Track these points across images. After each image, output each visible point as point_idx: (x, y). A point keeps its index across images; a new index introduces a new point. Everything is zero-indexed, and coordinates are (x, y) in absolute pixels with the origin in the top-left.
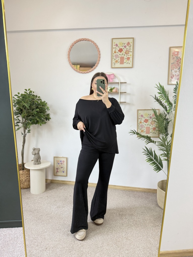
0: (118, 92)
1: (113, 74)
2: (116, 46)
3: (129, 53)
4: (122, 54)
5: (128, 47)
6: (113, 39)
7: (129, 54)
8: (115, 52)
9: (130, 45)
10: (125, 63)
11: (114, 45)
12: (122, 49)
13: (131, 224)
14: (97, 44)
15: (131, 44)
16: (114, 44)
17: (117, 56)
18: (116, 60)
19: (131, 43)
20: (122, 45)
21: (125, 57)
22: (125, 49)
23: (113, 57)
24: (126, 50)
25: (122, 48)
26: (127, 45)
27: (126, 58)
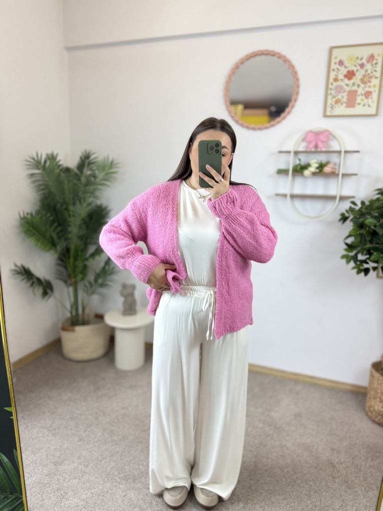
0: (337, 172)
1: (327, 131)
2: (339, 65)
3: (371, 80)
4: (354, 84)
5: (368, 67)
6: (332, 48)
7: (372, 84)
8: (336, 80)
9: (375, 62)
10: (359, 104)
11: (335, 63)
12: (353, 71)
13: (354, 478)
14: (294, 62)
15: (377, 60)
16: (333, 61)
17: (339, 89)
18: (337, 98)
19: (379, 55)
20: (355, 62)
21: (360, 91)
22: (362, 72)
23: (330, 91)
24: (364, 73)
25: (355, 69)
26: (368, 61)
27: (363, 92)
